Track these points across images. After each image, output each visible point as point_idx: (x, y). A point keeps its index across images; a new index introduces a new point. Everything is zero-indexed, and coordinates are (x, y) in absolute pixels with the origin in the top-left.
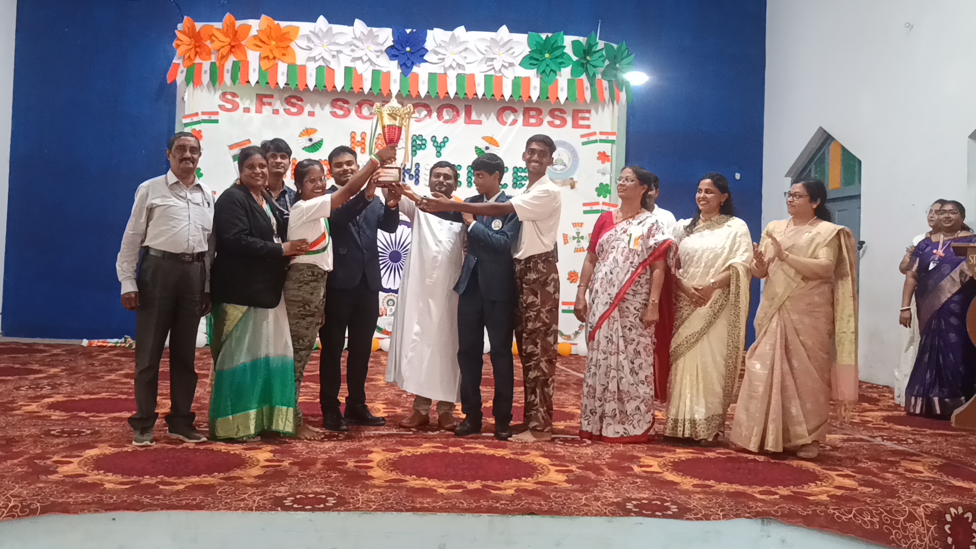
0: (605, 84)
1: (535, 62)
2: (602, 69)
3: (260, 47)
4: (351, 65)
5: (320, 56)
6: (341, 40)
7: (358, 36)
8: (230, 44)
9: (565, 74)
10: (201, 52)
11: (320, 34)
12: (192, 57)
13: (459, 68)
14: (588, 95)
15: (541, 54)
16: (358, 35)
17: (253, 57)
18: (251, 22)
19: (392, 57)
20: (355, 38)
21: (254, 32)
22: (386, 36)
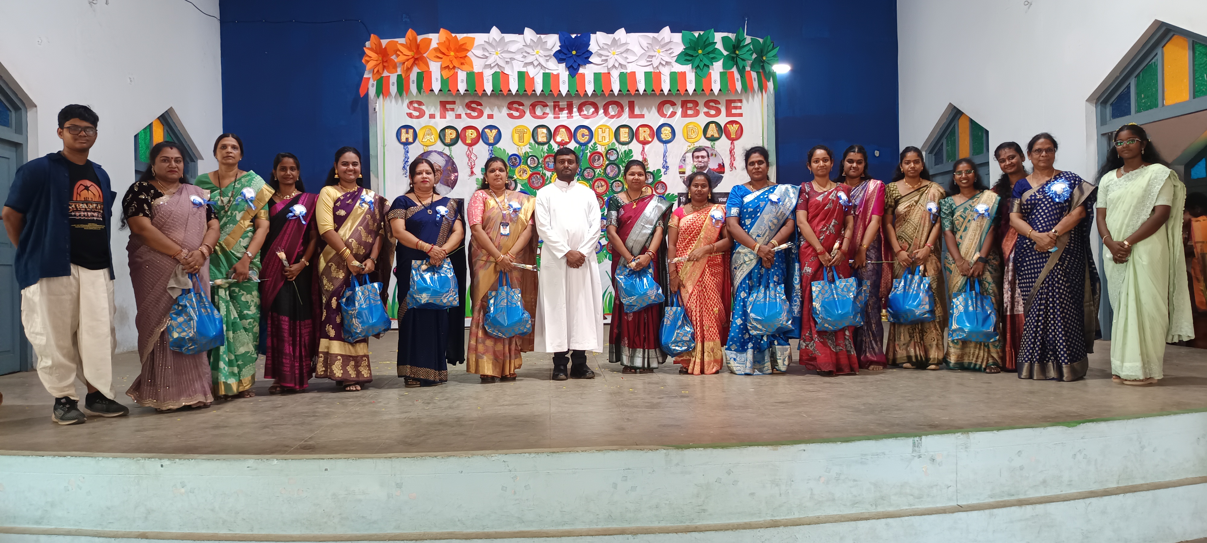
0: (754, 75)
1: (689, 58)
2: (750, 62)
3: (441, 58)
4: (524, 70)
5: (495, 63)
6: (513, 48)
7: (528, 44)
8: (413, 57)
9: (717, 68)
10: (388, 66)
11: (494, 44)
12: (381, 71)
13: (622, 68)
14: (739, 86)
15: (695, 50)
16: (528, 42)
17: (435, 67)
18: (431, 36)
19: (560, 61)
20: (526, 45)
21: (434, 45)
22: (553, 41)
